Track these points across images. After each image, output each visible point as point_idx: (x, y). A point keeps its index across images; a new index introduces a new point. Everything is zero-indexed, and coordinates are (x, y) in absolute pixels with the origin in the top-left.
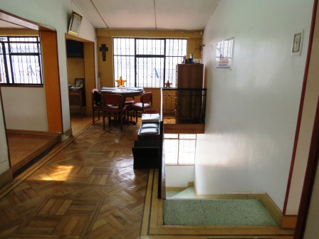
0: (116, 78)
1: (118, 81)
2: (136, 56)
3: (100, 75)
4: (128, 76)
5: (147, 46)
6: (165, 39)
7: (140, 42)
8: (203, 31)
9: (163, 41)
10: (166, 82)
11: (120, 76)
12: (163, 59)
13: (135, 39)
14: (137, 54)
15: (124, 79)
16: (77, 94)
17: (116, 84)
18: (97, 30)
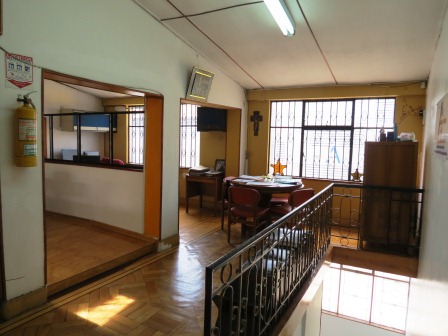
0: (272, 162)
1: (274, 166)
2: (304, 128)
3: (248, 155)
4: (290, 159)
5: (322, 112)
6: (353, 100)
7: (311, 106)
8: (426, 82)
9: (350, 103)
10: (353, 171)
11: (277, 159)
12: (348, 132)
13: (304, 102)
14: (306, 124)
15: (283, 163)
16: (212, 182)
17: (271, 170)
18: (247, 92)
